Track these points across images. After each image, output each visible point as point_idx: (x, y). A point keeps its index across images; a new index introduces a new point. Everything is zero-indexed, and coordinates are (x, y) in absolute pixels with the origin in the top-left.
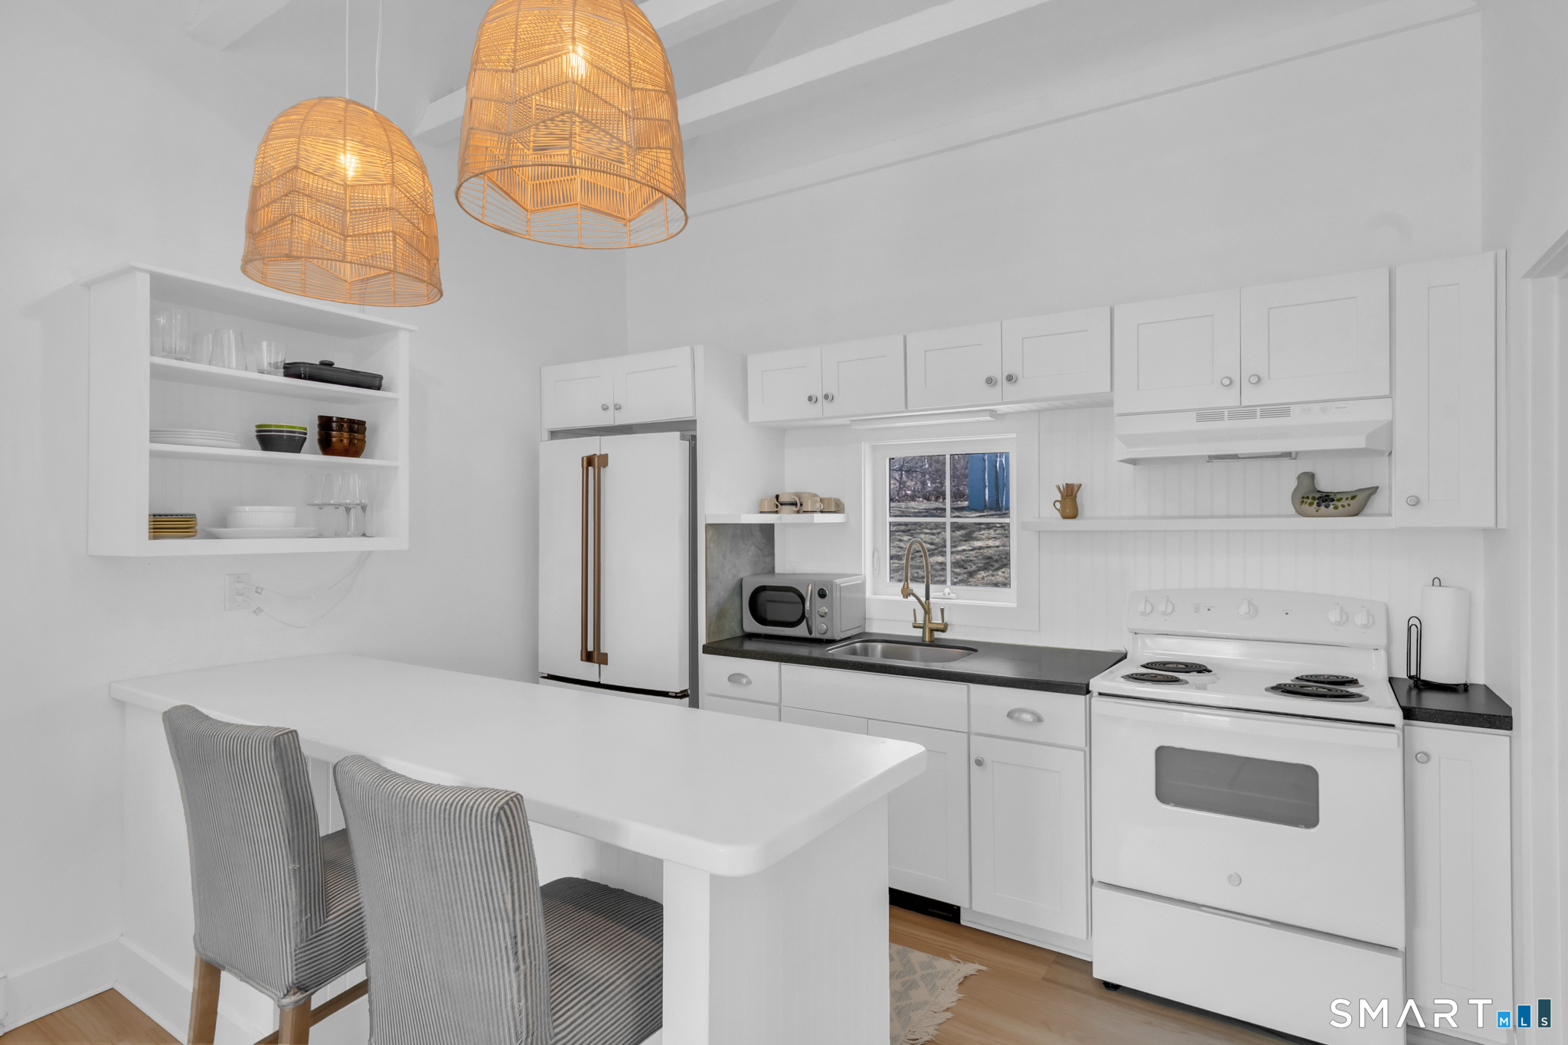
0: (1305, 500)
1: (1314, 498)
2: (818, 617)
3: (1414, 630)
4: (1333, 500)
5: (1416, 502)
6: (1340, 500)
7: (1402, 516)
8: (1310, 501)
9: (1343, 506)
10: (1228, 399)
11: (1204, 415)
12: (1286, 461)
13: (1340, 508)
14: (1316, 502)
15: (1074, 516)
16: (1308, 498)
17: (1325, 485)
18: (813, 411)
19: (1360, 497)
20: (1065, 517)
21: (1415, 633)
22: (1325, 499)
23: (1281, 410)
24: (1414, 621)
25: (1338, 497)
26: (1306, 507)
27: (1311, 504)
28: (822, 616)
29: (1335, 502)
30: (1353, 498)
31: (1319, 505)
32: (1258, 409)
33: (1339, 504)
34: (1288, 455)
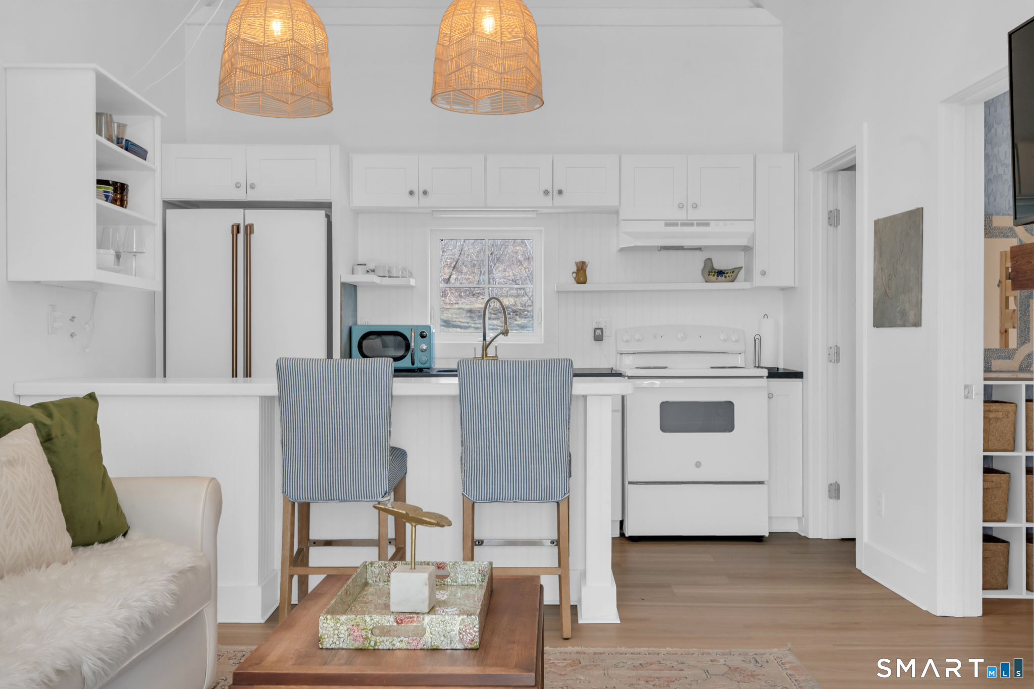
0: (711, 273)
1: (715, 272)
2: (419, 352)
3: (757, 341)
4: (724, 273)
5: (764, 273)
6: (727, 273)
7: (758, 281)
8: (713, 274)
9: (729, 276)
10: (680, 215)
11: (669, 224)
12: (698, 252)
13: (728, 277)
14: (716, 274)
15: (584, 282)
16: (712, 272)
17: (718, 266)
18: (412, 202)
19: (736, 271)
20: (578, 283)
21: (758, 342)
22: (720, 273)
23: (705, 223)
24: (757, 337)
25: (727, 272)
26: (711, 277)
27: (714, 275)
28: (422, 351)
29: (725, 274)
30: (733, 272)
31: (718, 276)
32: (695, 222)
33: (727, 275)
34: (699, 249)
